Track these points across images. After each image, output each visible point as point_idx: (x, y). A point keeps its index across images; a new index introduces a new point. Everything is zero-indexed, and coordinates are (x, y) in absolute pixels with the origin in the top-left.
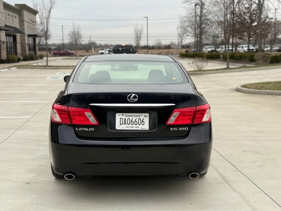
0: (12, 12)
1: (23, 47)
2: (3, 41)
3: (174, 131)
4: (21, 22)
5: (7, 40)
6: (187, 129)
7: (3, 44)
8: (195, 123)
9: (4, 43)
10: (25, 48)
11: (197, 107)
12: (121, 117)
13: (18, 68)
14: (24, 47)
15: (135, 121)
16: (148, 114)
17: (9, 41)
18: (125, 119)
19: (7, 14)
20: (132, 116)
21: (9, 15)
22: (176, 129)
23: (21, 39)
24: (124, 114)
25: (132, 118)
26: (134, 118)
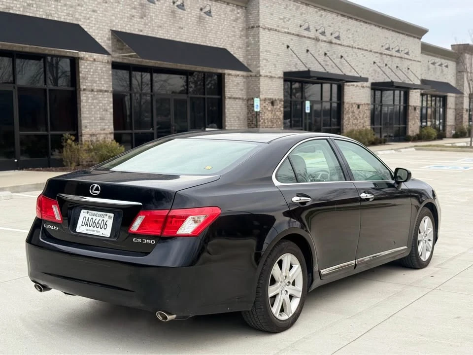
0: (441, 58)
1: (458, 114)
2: (413, 106)
3: (137, 243)
4: (459, 74)
5: (422, 104)
6: (153, 242)
7: (413, 111)
8: (165, 234)
9: (415, 109)
10: (462, 117)
11: (172, 211)
12: (87, 216)
13: (417, 150)
14: (461, 114)
15: (98, 223)
16: (112, 215)
17: (431, 106)
18: (89, 218)
19: (430, 62)
20: (96, 215)
21: (434, 64)
22: (139, 240)
23: (456, 101)
24: (90, 211)
25: (96, 218)
26: (98, 218)
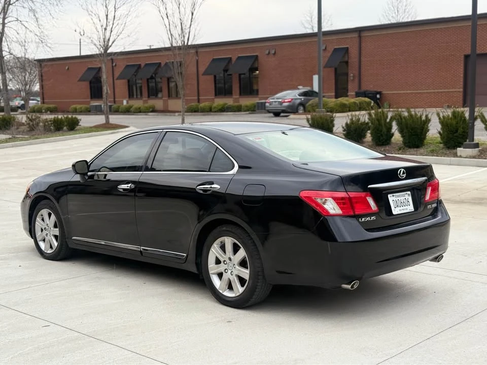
12: (394, 198)
15: (403, 202)
16: (409, 192)
18: (396, 200)
24: (394, 194)
25: (401, 198)
26: (402, 198)
